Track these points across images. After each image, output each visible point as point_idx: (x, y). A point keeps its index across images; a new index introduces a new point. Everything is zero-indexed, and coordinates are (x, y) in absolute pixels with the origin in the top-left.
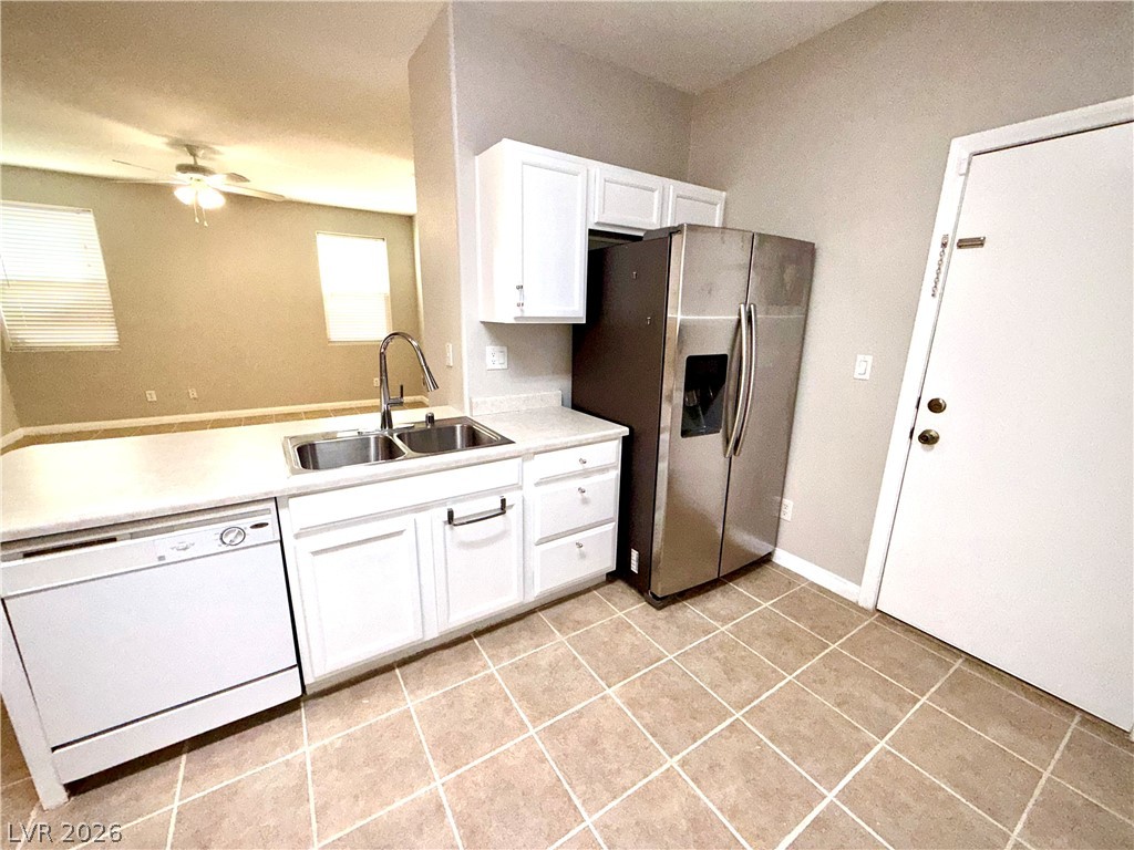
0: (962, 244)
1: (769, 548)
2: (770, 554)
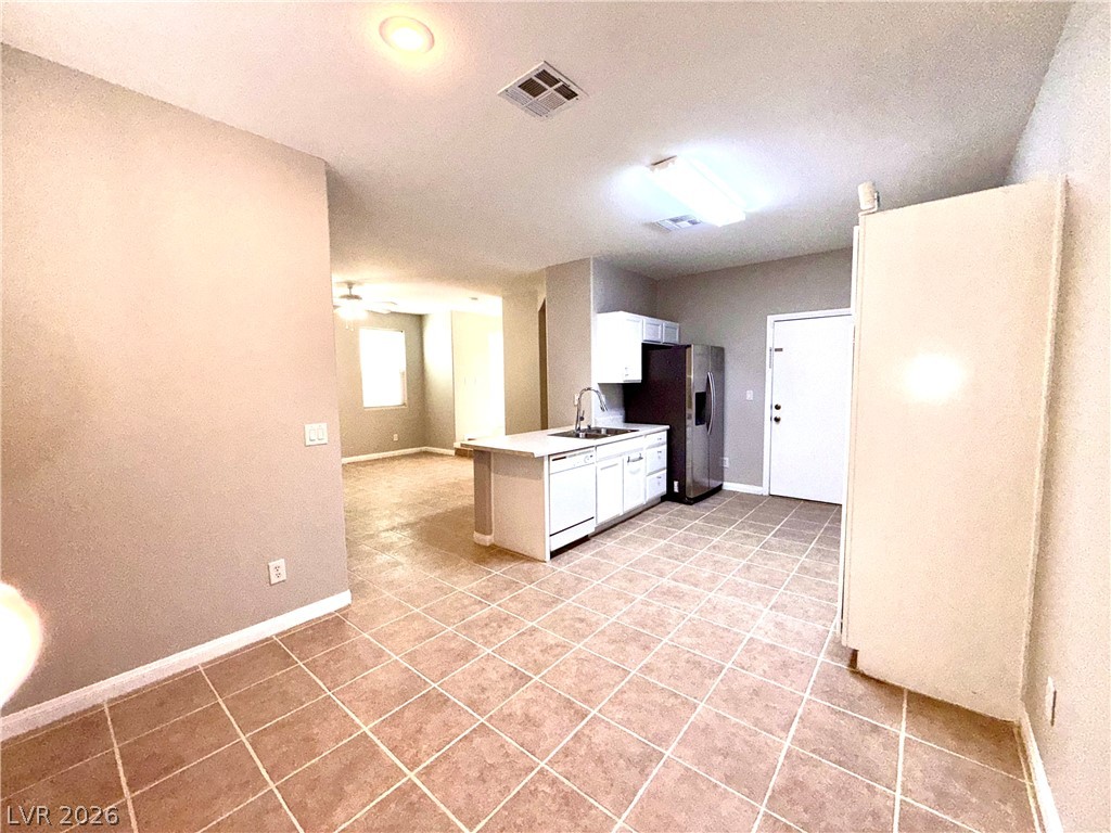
0: (776, 350)
1: (720, 483)
2: (721, 485)
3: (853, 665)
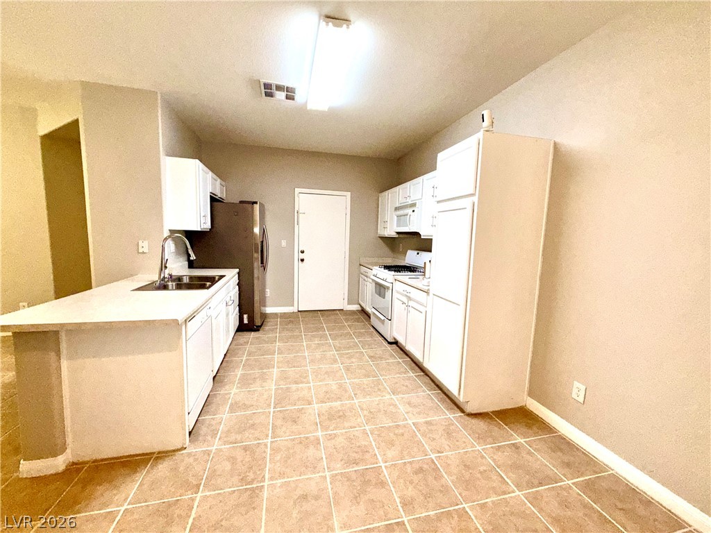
0: (301, 213)
3: (462, 411)
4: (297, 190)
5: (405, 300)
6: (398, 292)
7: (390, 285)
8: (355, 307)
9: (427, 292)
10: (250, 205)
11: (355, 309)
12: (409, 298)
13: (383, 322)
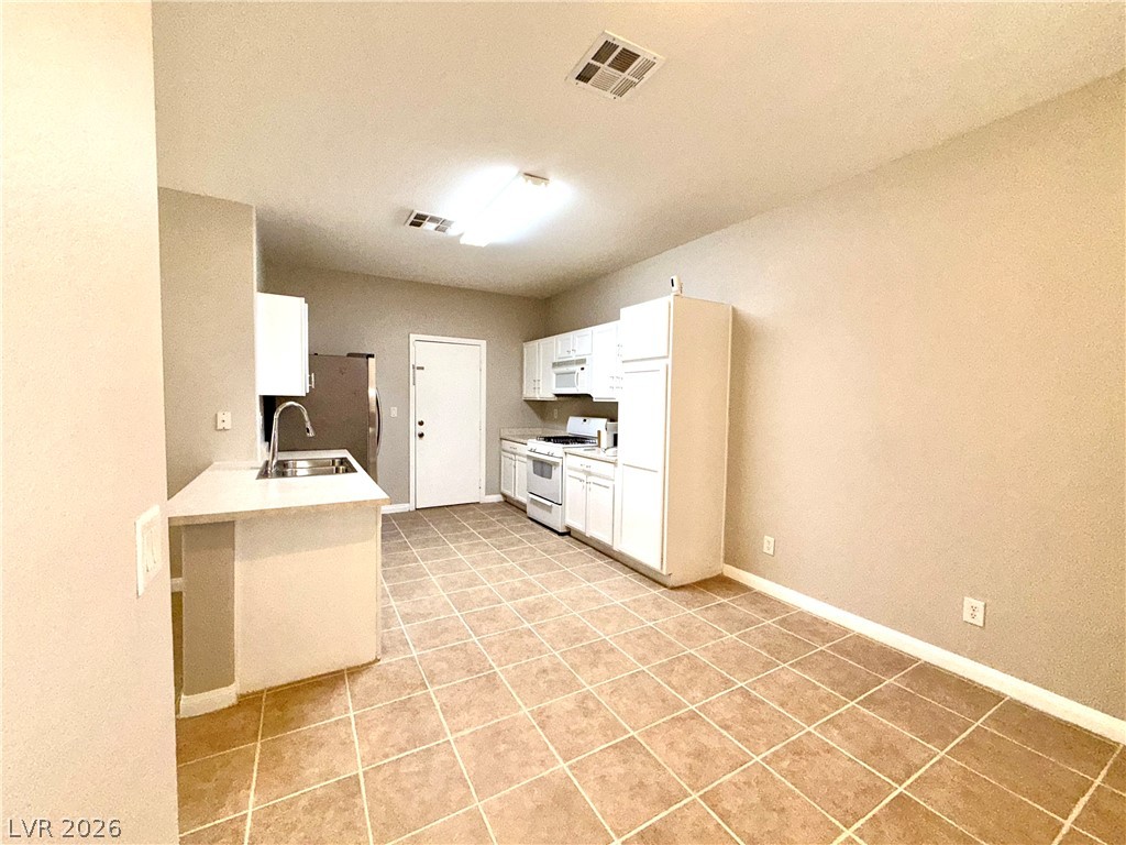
0: (418, 368)
3: (665, 586)
4: (413, 337)
5: (583, 476)
6: (570, 469)
7: (559, 461)
8: (497, 498)
9: (615, 464)
10: (364, 360)
11: (495, 501)
12: (589, 474)
13: (549, 509)
